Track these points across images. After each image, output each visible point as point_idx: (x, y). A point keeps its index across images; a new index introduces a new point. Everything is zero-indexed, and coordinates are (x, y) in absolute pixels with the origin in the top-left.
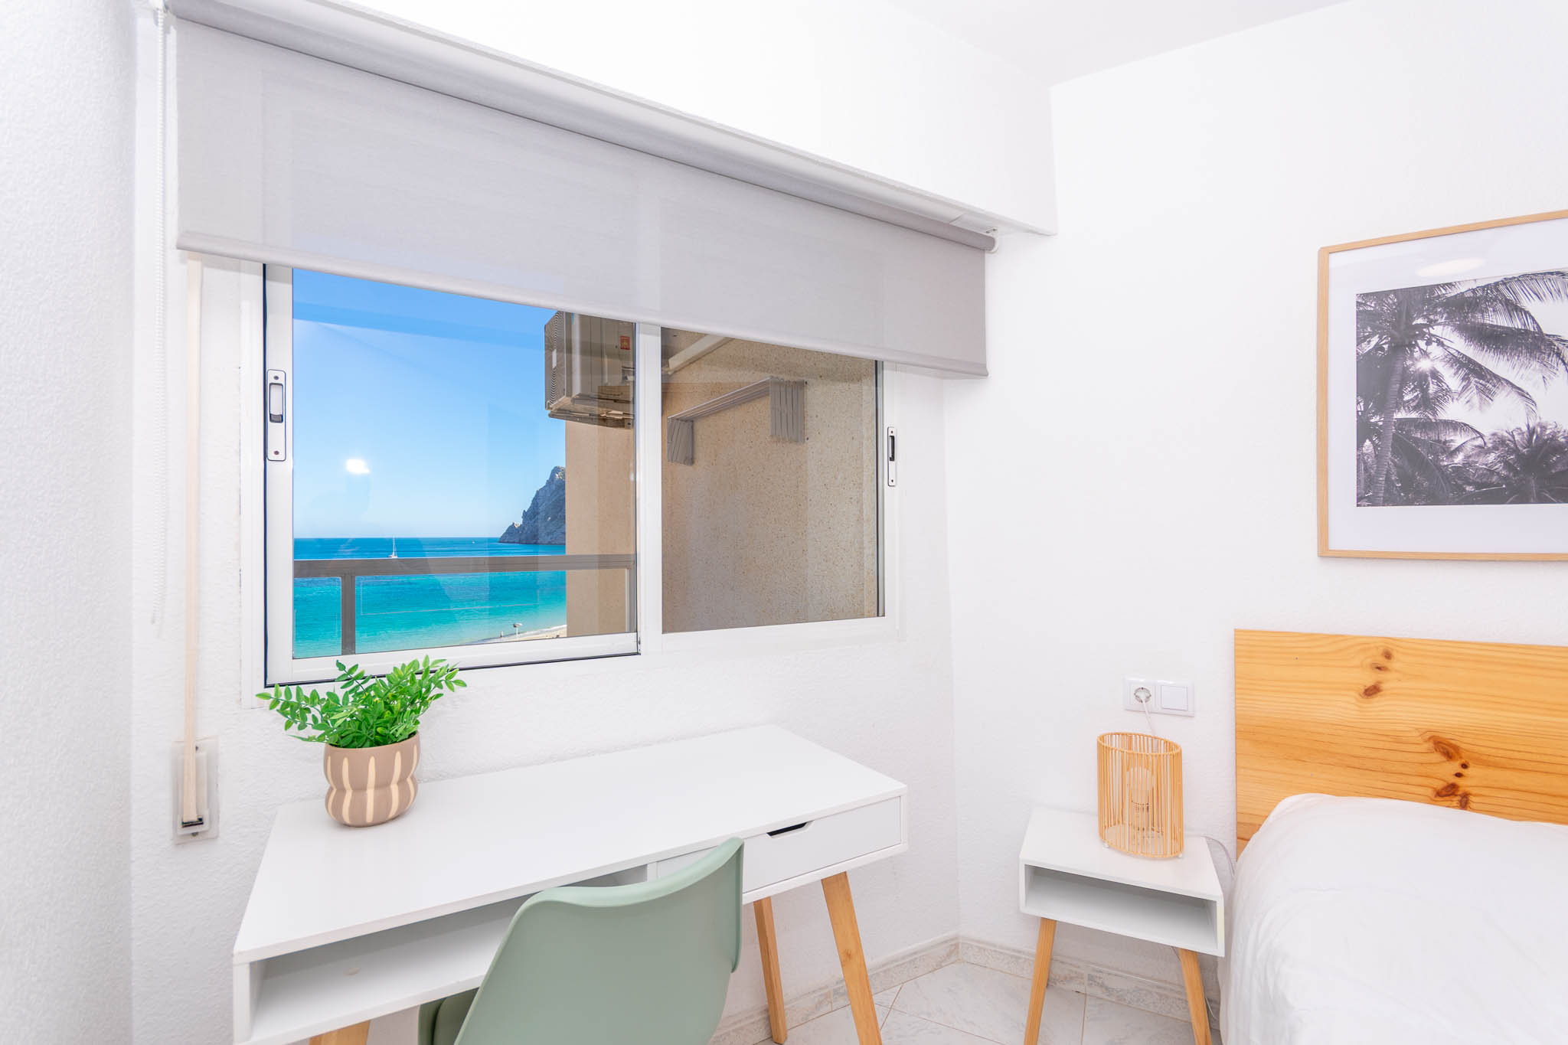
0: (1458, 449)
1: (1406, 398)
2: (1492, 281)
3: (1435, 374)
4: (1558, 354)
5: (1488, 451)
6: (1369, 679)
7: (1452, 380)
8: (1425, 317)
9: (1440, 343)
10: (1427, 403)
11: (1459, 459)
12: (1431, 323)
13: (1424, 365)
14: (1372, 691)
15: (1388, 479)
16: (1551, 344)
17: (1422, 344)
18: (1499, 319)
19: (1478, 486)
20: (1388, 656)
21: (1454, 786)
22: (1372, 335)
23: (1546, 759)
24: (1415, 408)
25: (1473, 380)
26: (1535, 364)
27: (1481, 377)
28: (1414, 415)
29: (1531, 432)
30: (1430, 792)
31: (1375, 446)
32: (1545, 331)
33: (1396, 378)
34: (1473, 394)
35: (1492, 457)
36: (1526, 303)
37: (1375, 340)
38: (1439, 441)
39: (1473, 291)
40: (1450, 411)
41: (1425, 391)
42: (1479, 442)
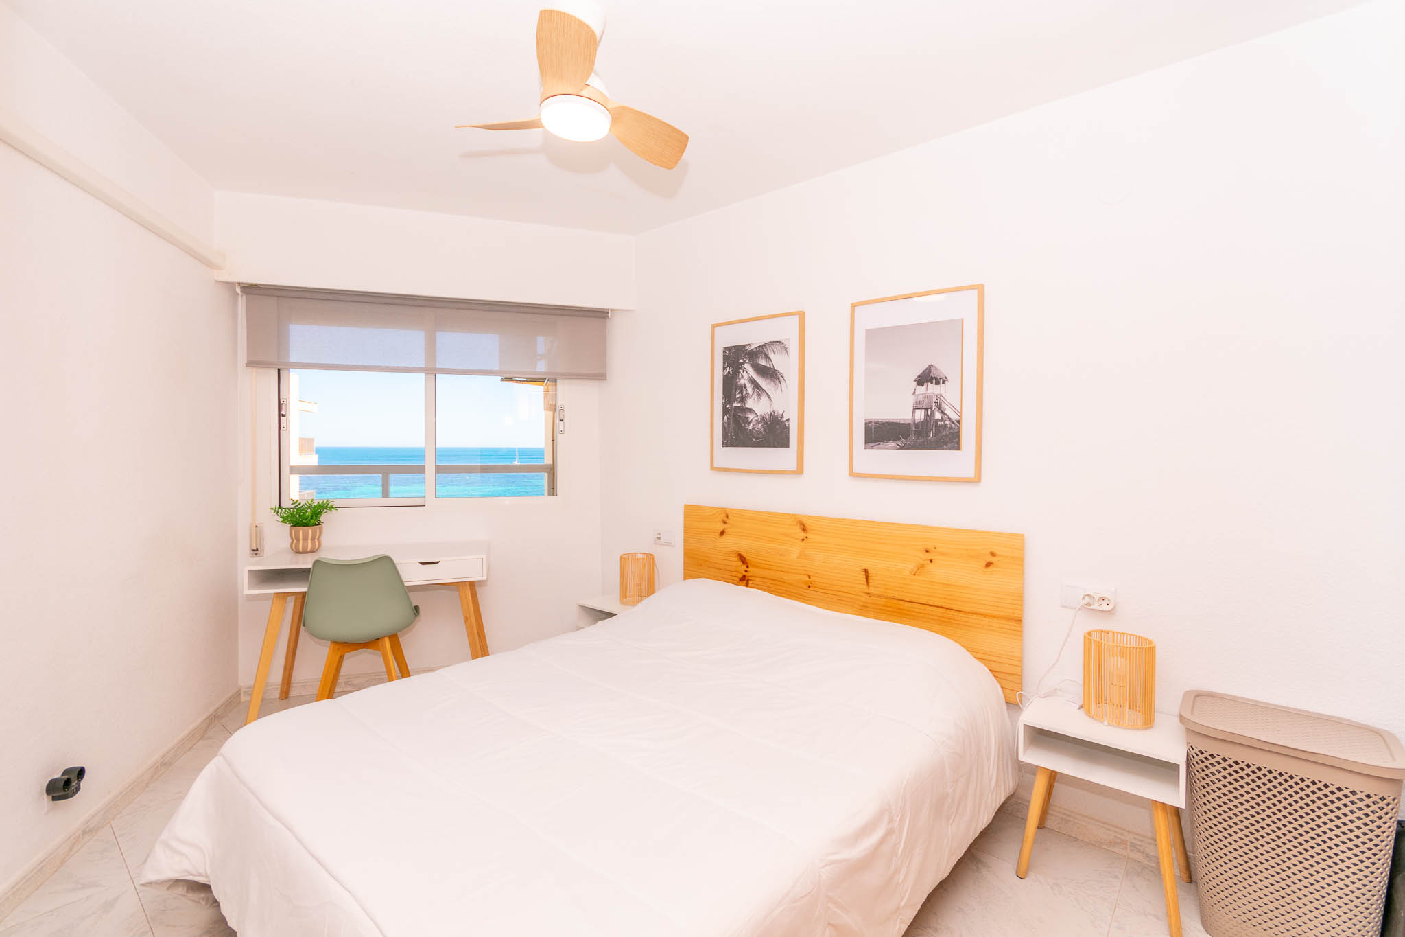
0: (751, 421)
1: (737, 397)
2: (761, 344)
3: (745, 385)
4: (779, 379)
5: (759, 423)
6: (721, 527)
7: (750, 390)
8: (743, 359)
9: (747, 372)
10: (743, 400)
11: (751, 426)
12: (745, 362)
13: (742, 382)
14: (722, 533)
15: (731, 435)
16: (777, 375)
17: (741, 371)
18: (763, 362)
19: (757, 438)
20: (727, 517)
21: (744, 576)
22: (728, 366)
23: (768, 563)
24: (740, 402)
25: (756, 389)
26: (772, 383)
27: (758, 388)
28: (739, 405)
29: (771, 414)
30: (737, 579)
31: (728, 419)
32: (776, 369)
33: (734, 387)
34: (755, 396)
35: (760, 425)
36: (771, 356)
37: (728, 369)
38: (745, 417)
39: (756, 348)
40: (750, 404)
41: (742, 394)
42: (756, 418)
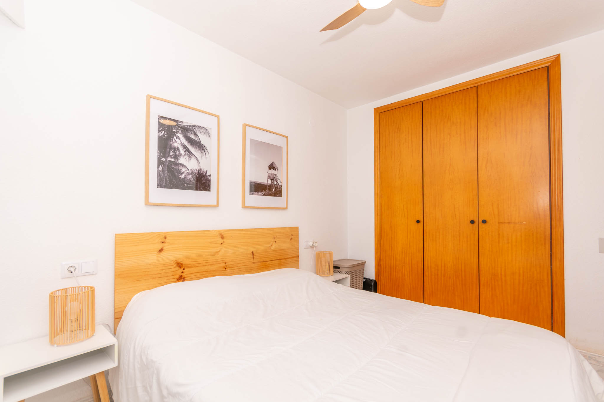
0: (183, 173)
1: (171, 154)
2: (191, 125)
3: (178, 148)
4: (204, 150)
5: (190, 175)
6: (160, 246)
7: (182, 151)
8: (176, 130)
9: (180, 139)
10: (176, 157)
11: (183, 176)
12: (177, 132)
13: (175, 145)
14: (161, 250)
15: (166, 179)
16: (203, 147)
17: (175, 138)
18: (192, 136)
19: (188, 184)
20: (165, 238)
21: (181, 276)
22: (162, 131)
24: (173, 158)
25: (187, 152)
26: (200, 152)
27: (189, 152)
28: (173, 160)
29: (199, 170)
30: (176, 280)
31: (163, 168)
32: (202, 143)
33: (168, 147)
34: (186, 156)
35: (191, 176)
36: (198, 134)
37: (163, 132)
38: (179, 169)
39: (187, 126)
40: (182, 161)
41: (175, 153)
42: (188, 171)
